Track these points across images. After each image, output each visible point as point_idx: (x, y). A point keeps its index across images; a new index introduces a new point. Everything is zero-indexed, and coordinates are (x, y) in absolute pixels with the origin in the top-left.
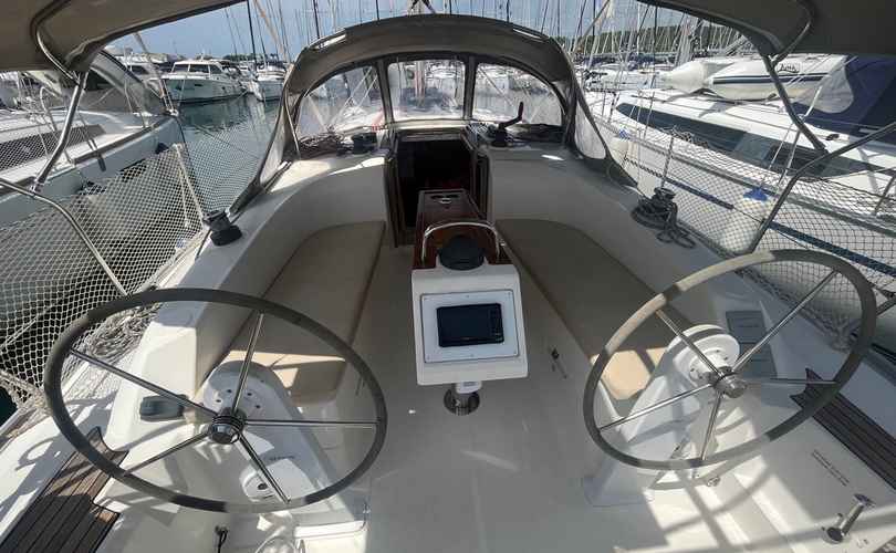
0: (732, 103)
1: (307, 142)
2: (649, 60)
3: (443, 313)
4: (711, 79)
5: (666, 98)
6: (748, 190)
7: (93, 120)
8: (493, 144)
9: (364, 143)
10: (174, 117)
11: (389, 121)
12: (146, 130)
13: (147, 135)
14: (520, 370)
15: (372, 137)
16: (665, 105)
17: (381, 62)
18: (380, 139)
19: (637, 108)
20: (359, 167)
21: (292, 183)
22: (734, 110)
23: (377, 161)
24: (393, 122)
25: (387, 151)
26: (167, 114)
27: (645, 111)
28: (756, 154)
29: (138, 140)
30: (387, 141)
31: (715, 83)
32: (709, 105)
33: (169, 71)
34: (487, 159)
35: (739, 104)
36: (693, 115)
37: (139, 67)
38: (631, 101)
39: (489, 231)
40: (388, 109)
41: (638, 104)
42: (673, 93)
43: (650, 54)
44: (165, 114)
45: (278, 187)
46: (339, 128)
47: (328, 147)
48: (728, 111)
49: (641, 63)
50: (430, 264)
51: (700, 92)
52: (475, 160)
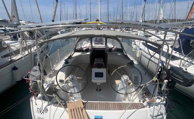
3: (96, 73)
9: (87, 50)
14: (105, 81)
15: (88, 49)
18: (90, 50)
20: (86, 54)
21: (75, 56)
23: (89, 53)
24: (92, 46)
30: (91, 50)
39: (103, 64)
40: (91, 44)
45: (73, 56)
46: (83, 47)
47: (81, 50)
50: (95, 67)
52: (106, 54)
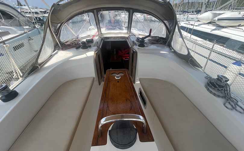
0: (223, 27)
1: (66, 42)
2: (185, 12)
4: (216, 18)
5: (197, 25)
6: (235, 61)
7: (6, 29)
8: (139, 46)
10: (37, 28)
11: (100, 33)
12: (25, 33)
13: (25, 35)
16: (197, 27)
17: (95, 11)
19: (188, 28)
22: (224, 30)
24: (101, 34)
25: (96, 47)
26: (35, 27)
27: (191, 29)
28: (235, 47)
29: (21, 36)
30: (98, 42)
31: (218, 20)
32: (214, 28)
33: (45, 13)
34: (136, 52)
35: (226, 27)
36: (208, 31)
37: (37, 12)
38: (185, 25)
40: (99, 29)
41: (188, 27)
42: (200, 23)
43: (186, 10)
44: (34, 27)
46: (81, 36)
48: (221, 30)
49: (183, 13)
51: (210, 23)
52: (132, 52)
